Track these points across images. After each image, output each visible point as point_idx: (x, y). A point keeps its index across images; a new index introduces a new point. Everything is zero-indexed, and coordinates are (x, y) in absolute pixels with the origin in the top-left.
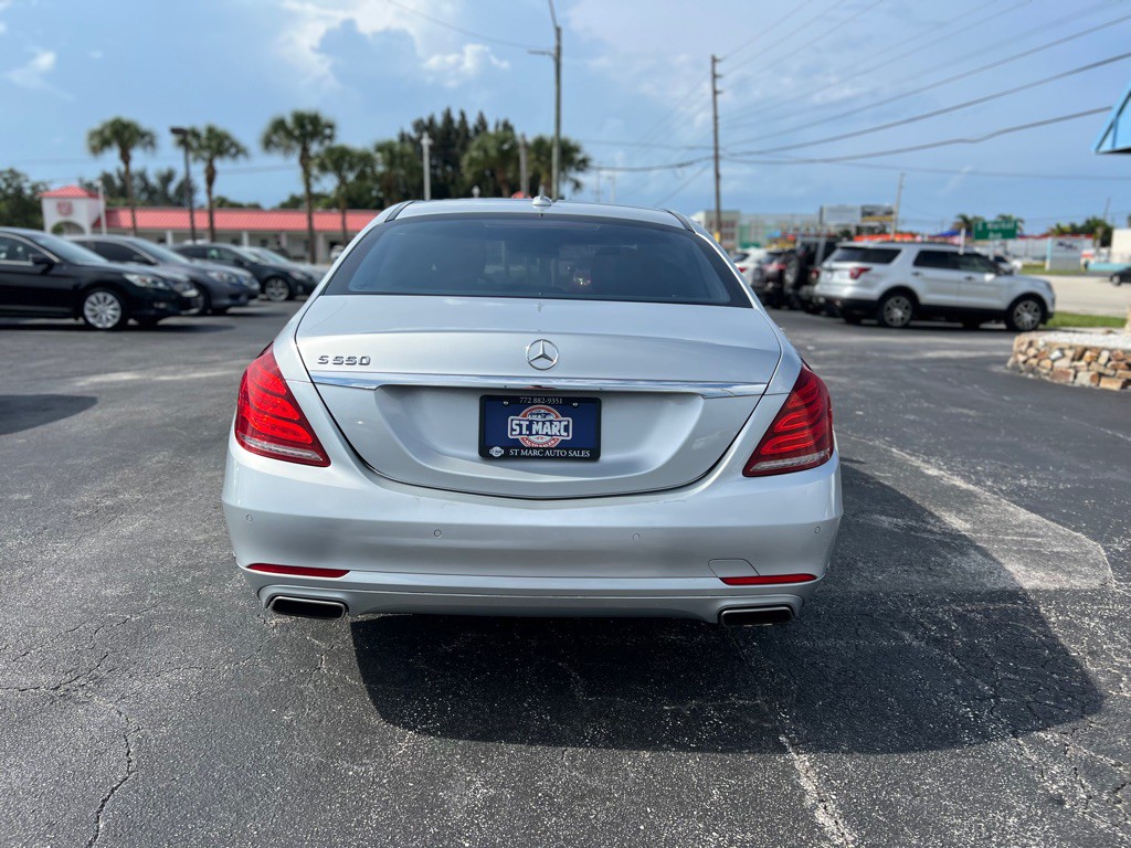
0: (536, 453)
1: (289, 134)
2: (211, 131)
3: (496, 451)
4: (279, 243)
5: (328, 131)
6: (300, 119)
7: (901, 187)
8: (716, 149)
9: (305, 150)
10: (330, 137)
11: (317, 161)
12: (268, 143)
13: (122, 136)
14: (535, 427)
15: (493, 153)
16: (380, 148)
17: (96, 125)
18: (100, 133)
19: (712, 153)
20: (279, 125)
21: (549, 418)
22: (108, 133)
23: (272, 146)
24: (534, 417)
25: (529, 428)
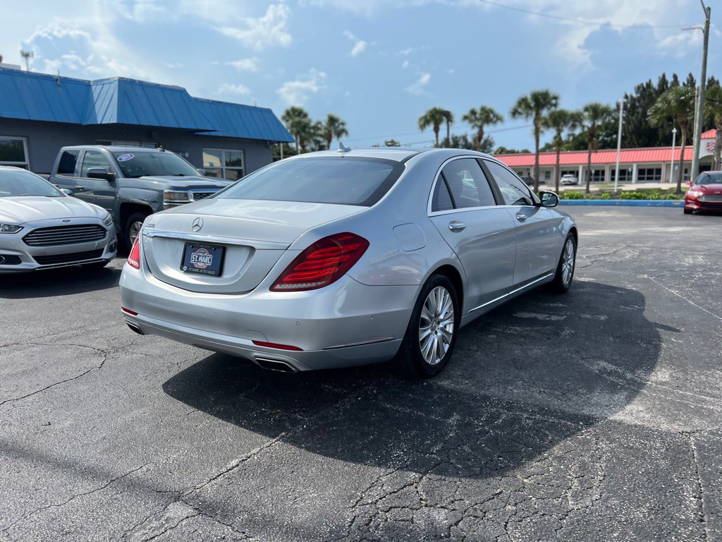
0: (199, 271)
1: (528, 107)
2: (483, 109)
3: (185, 268)
4: (529, 174)
5: (554, 101)
6: (536, 97)
9: (538, 114)
10: (555, 105)
11: (543, 121)
12: (515, 113)
13: (437, 117)
14: (200, 258)
15: (673, 103)
16: (586, 109)
17: (423, 114)
18: (425, 117)
20: (523, 102)
21: (205, 255)
22: (428, 117)
23: (517, 115)
24: (200, 254)
25: (198, 259)
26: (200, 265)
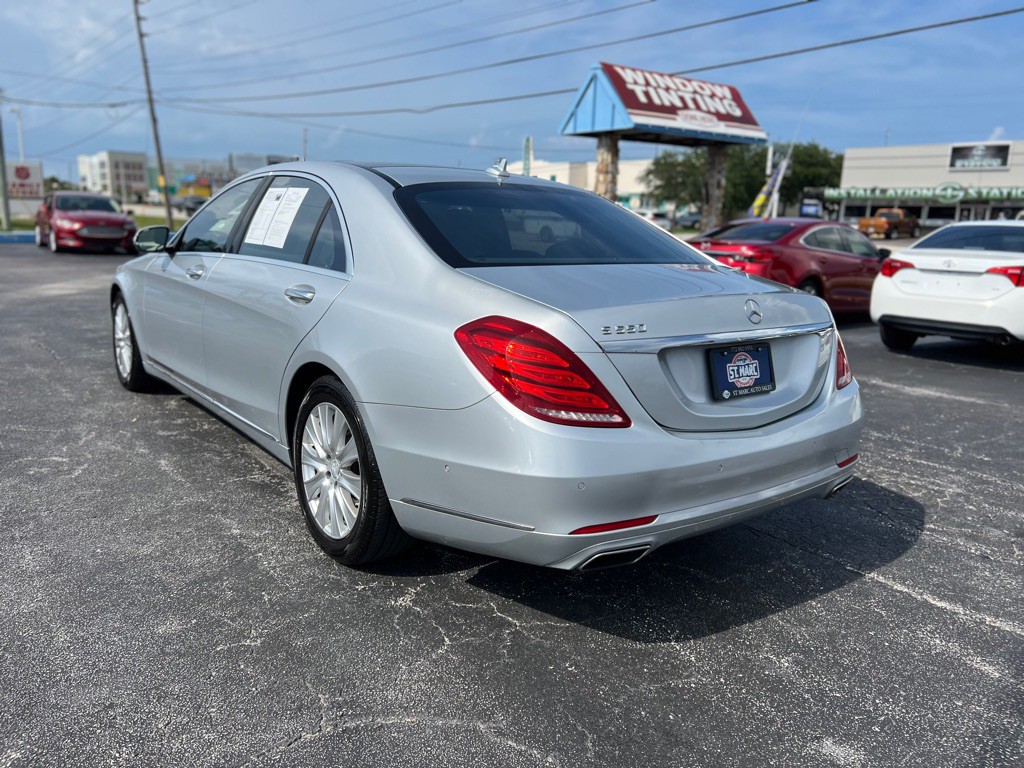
0: (746, 391)
3: (726, 394)
7: (306, 141)
8: (150, 92)
14: (741, 370)
19: (145, 96)
21: (747, 362)
24: (738, 364)
25: (738, 373)
26: (744, 382)
